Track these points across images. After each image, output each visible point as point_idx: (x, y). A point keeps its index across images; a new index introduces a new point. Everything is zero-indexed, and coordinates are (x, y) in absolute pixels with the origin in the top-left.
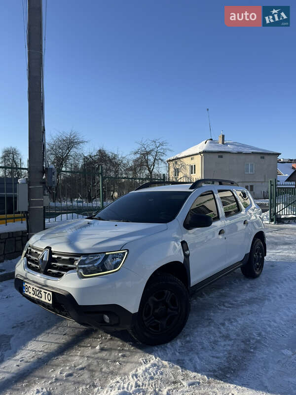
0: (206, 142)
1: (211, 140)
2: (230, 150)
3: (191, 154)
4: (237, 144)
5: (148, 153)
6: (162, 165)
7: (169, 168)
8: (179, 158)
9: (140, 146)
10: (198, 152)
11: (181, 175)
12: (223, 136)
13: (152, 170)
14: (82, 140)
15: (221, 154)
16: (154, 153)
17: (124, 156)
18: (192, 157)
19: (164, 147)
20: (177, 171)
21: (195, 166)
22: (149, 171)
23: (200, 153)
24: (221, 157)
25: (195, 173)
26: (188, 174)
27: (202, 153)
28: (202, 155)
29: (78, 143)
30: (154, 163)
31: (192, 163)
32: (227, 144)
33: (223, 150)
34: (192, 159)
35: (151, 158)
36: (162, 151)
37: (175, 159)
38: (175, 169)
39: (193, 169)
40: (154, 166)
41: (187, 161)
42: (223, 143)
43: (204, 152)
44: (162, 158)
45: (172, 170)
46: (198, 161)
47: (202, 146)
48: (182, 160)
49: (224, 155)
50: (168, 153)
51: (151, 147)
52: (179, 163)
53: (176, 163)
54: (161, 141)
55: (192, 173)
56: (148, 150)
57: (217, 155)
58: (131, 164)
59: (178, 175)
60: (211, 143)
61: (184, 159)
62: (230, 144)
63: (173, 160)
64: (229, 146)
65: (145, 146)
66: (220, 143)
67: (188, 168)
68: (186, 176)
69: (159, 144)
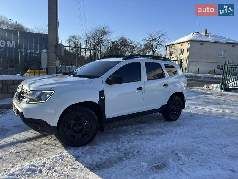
0: (193, 34)
1: (198, 32)
2: (209, 40)
3: (182, 42)
4: (216, 36)
5: (153, 40)
6: (162, 48)
7: (166, 51)
8: (174, 44)
9: (149, 35)
10: (186, 40)
11: (173, 55)
12: (206, 30)
13: (155, 52)
14: (110, 30)
15: (202, 42)
16: (157, 41)
17: (138, 42)
18: (182, 44)
19: (164, 37)
20: (171, 53)
21: (183, 50)
22: (153, 52)
23: (188, 41)
24: (203, 44)
25: (183, 55)
26: (178, 55)
27: (189, 41)
28: (189, 42)
29: (107, 33)
30: (156, 47)
31: (182, 48)
32: (208, 36)
33: (205, 40)
34: (182, 45)
35: (155, 43)
36: (163, 39)
37: (171, 45)
38: (170, 52)
39: (182, 52)
40: (156, 49)
41: (179, 47)
42: (206, 35)
43: (191, 41)
44: (162, 44)
45: (168, 52)
46: (186, 47)
47: (190, 37)
48: (175, 45)
49: (205, 43)
50: (166, 40)
51: (156, 37)
52: (173, 47)
53: (171, 47)
54: (163, 32)
55: (181, 55)
56: (154, 38)
57: (200, 43)
58: (143, 47)
59: (172, 56)
60: (196, 34)
61: (177, 45)
62: (211, 36)
63: (170, 45)
64: (209, 37)
65: (152, 36)
66: (204, 35)
67: (179, 51)
68: (176, 57)
69: (161, 34)
